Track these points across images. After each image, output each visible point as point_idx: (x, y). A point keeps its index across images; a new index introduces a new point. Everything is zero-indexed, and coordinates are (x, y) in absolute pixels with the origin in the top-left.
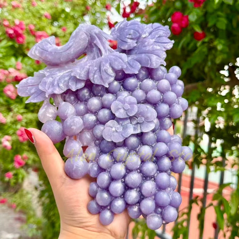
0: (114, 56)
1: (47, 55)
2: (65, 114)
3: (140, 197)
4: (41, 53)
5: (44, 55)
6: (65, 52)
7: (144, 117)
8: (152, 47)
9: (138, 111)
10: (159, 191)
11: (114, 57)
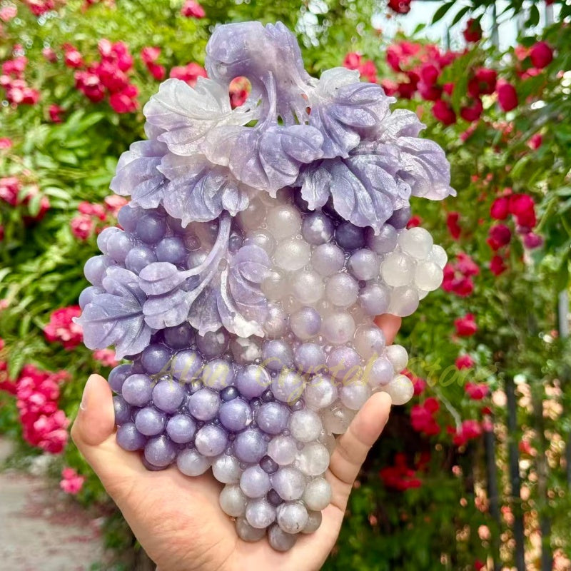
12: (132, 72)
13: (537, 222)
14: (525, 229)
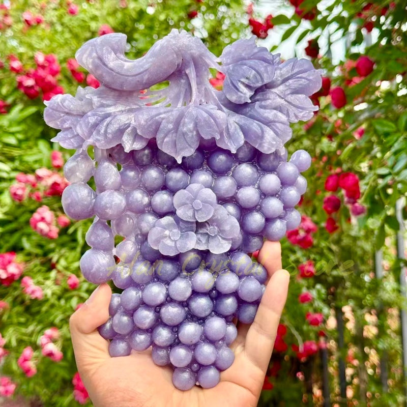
0: (207, 112)
1: (104, 74)
2: (104, 185)
3: (174, 341)
4: (97, 67)
5: (99, 72)
6: (134, 77)
7: (218, 228)
8: (275, 114)
9: (213, 216)
10: (204, 341)
11: (206, 115)
12: (59, 77)
13: (361, 195)
14: (352, 200)
